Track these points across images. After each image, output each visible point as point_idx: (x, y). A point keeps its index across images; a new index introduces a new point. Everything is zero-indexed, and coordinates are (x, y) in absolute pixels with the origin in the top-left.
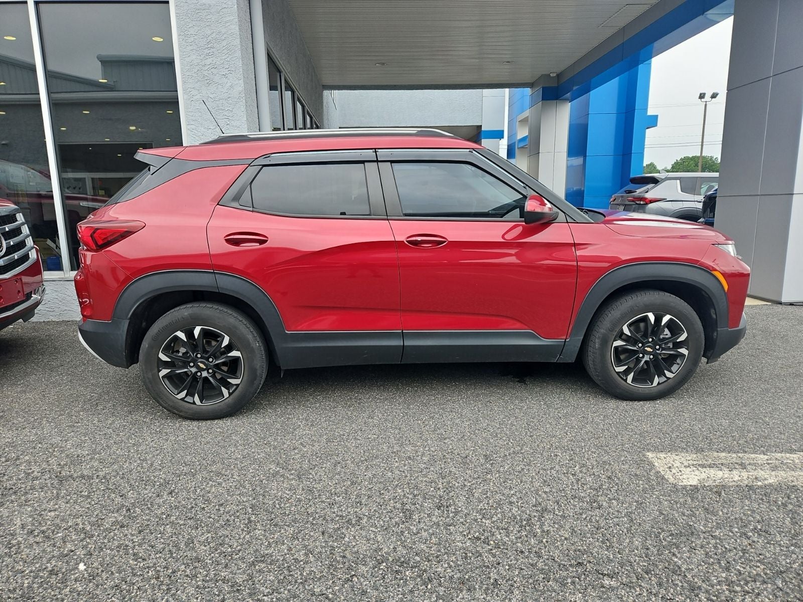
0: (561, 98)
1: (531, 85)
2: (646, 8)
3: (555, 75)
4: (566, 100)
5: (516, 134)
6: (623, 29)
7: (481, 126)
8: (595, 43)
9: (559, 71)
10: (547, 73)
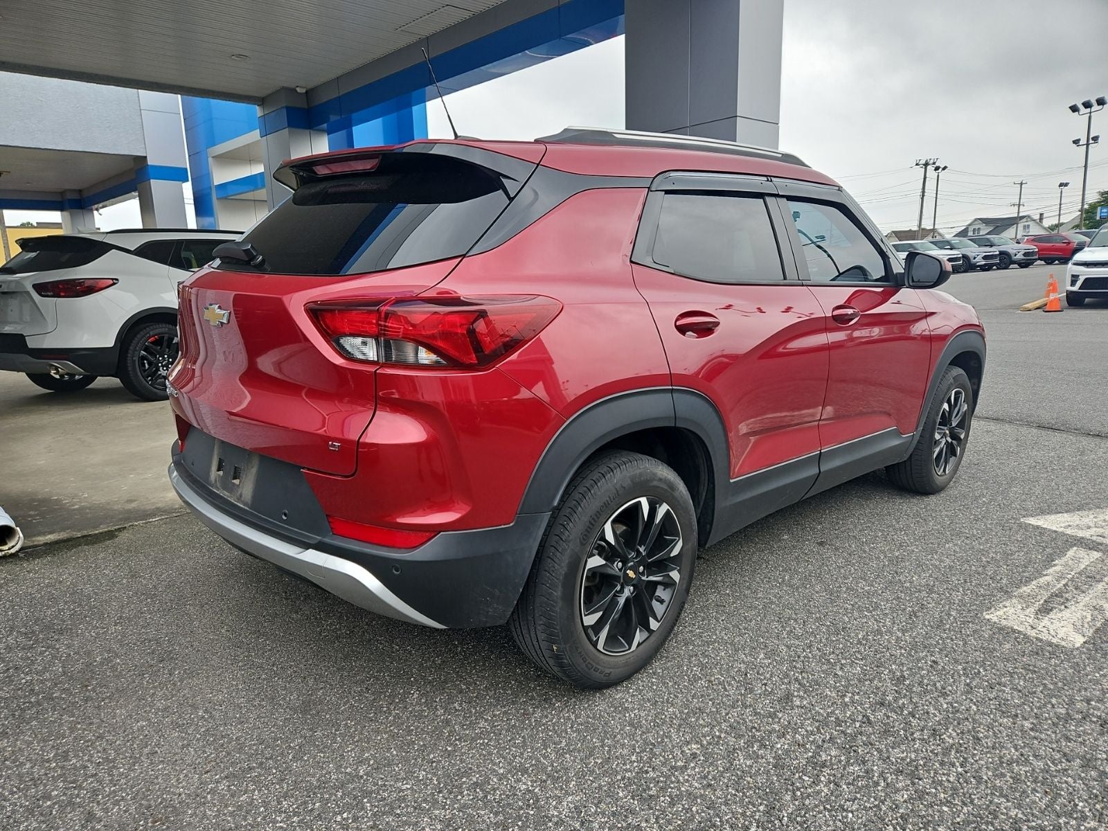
0: (316, 128)
1: (261, 101)
2: (467, 15)
3: (304, 91)
4: (323, 131)
5: (208, 176)
6: (427, 40)
7: (146, 157)
8: (379, 53)
9: (311, 85)
10: (293, 86)
